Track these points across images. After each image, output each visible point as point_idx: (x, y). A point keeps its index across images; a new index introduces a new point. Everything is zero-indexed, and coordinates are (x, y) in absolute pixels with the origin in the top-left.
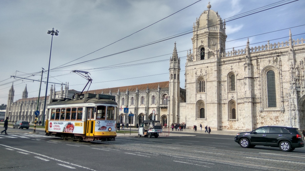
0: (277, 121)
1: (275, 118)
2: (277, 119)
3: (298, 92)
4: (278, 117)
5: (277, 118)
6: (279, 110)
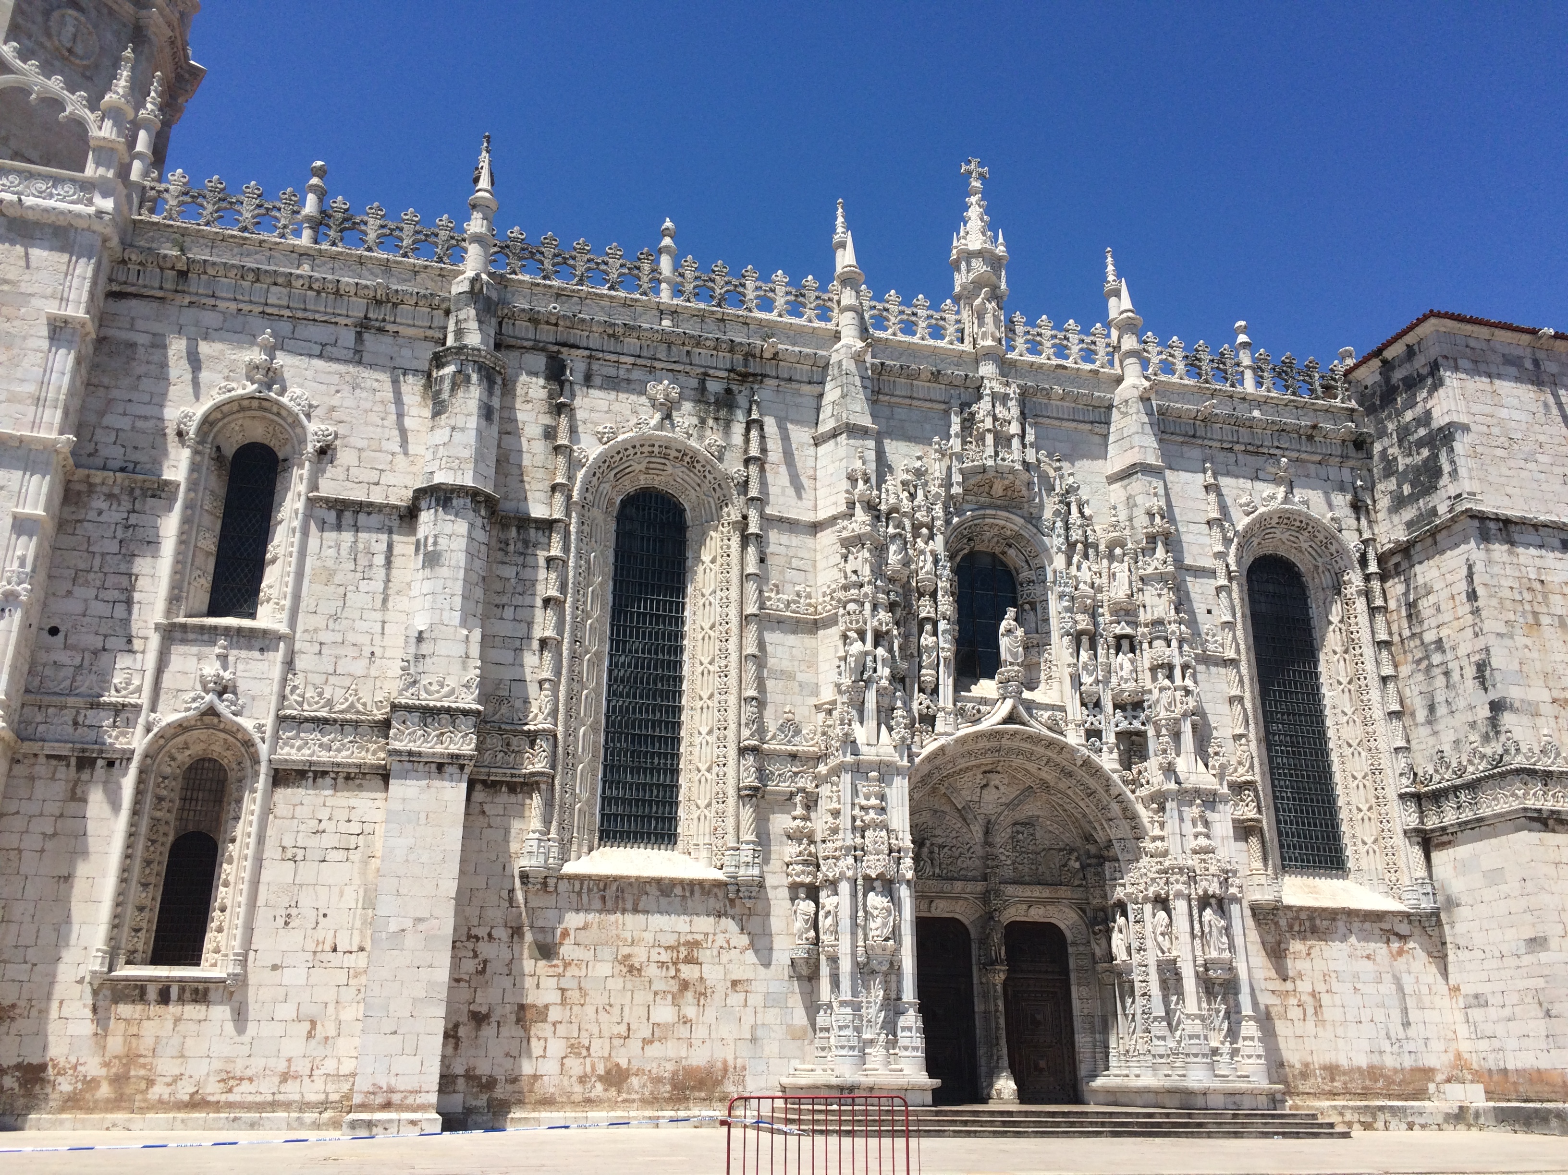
0: (685, 985)
1: (665, 957)
2: (688, 972)
4: (696, 944)
5: (690, 960)
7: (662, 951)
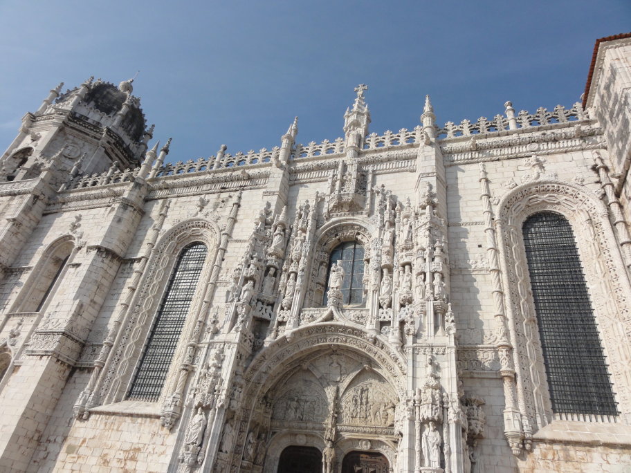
1: (122, 456)
2: (130, 465)
3: (260, 325)
4: (139, 449)
5: (133, 459)
6: (159, 413)
7: (122, 452)
